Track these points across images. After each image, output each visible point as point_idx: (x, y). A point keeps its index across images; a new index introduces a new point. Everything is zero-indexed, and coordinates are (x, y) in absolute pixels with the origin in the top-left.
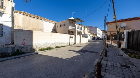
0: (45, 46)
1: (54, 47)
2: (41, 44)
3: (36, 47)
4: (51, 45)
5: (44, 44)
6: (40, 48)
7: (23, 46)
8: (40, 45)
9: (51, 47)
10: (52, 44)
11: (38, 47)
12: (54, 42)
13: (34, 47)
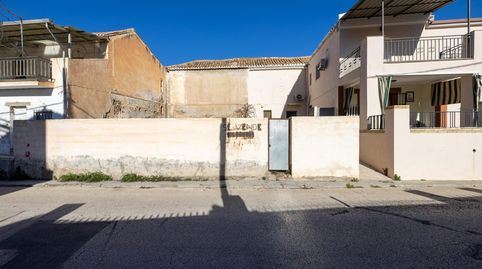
0: (79, 168)
1: (117, 173)
2: (69, 160)
3: (55, 165)
4: (104, 164)
5: (78, 159)
6: (64, 170)
7: (26, 159)
8: (66, 161)
9: (105, 172)
10: (110, 161)
11: (62, 166)
12: (116, 157)
13: (50, 166)
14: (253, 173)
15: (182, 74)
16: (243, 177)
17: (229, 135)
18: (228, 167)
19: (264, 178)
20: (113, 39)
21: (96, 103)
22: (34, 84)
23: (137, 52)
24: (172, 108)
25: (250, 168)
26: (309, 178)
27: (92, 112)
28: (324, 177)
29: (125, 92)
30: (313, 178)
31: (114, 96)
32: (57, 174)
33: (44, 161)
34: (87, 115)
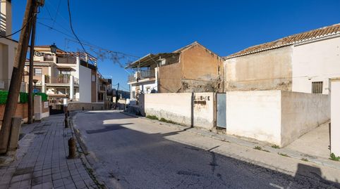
1: (159, 117)
6: (148, 113)
8: (148, 110)
13: (145, 112)
14: (206, 126)
15: (234, 60)
16: (200, 128)
17: (196, 102)
18: (195, 120)
19: (211, 131)
20: (182, 52)
21: (173, 85)
22: (148, 79)
23: (199, 54)
24: (228, 84)
25: (204, 123)
26: (237, 136)
27: (170, 90)
28: (248, 138)
29: (190, 78)
30: (240, 137)
31: (183, 81)
32: (147, 115)
33: (143, 109)
34: (168, 91)
